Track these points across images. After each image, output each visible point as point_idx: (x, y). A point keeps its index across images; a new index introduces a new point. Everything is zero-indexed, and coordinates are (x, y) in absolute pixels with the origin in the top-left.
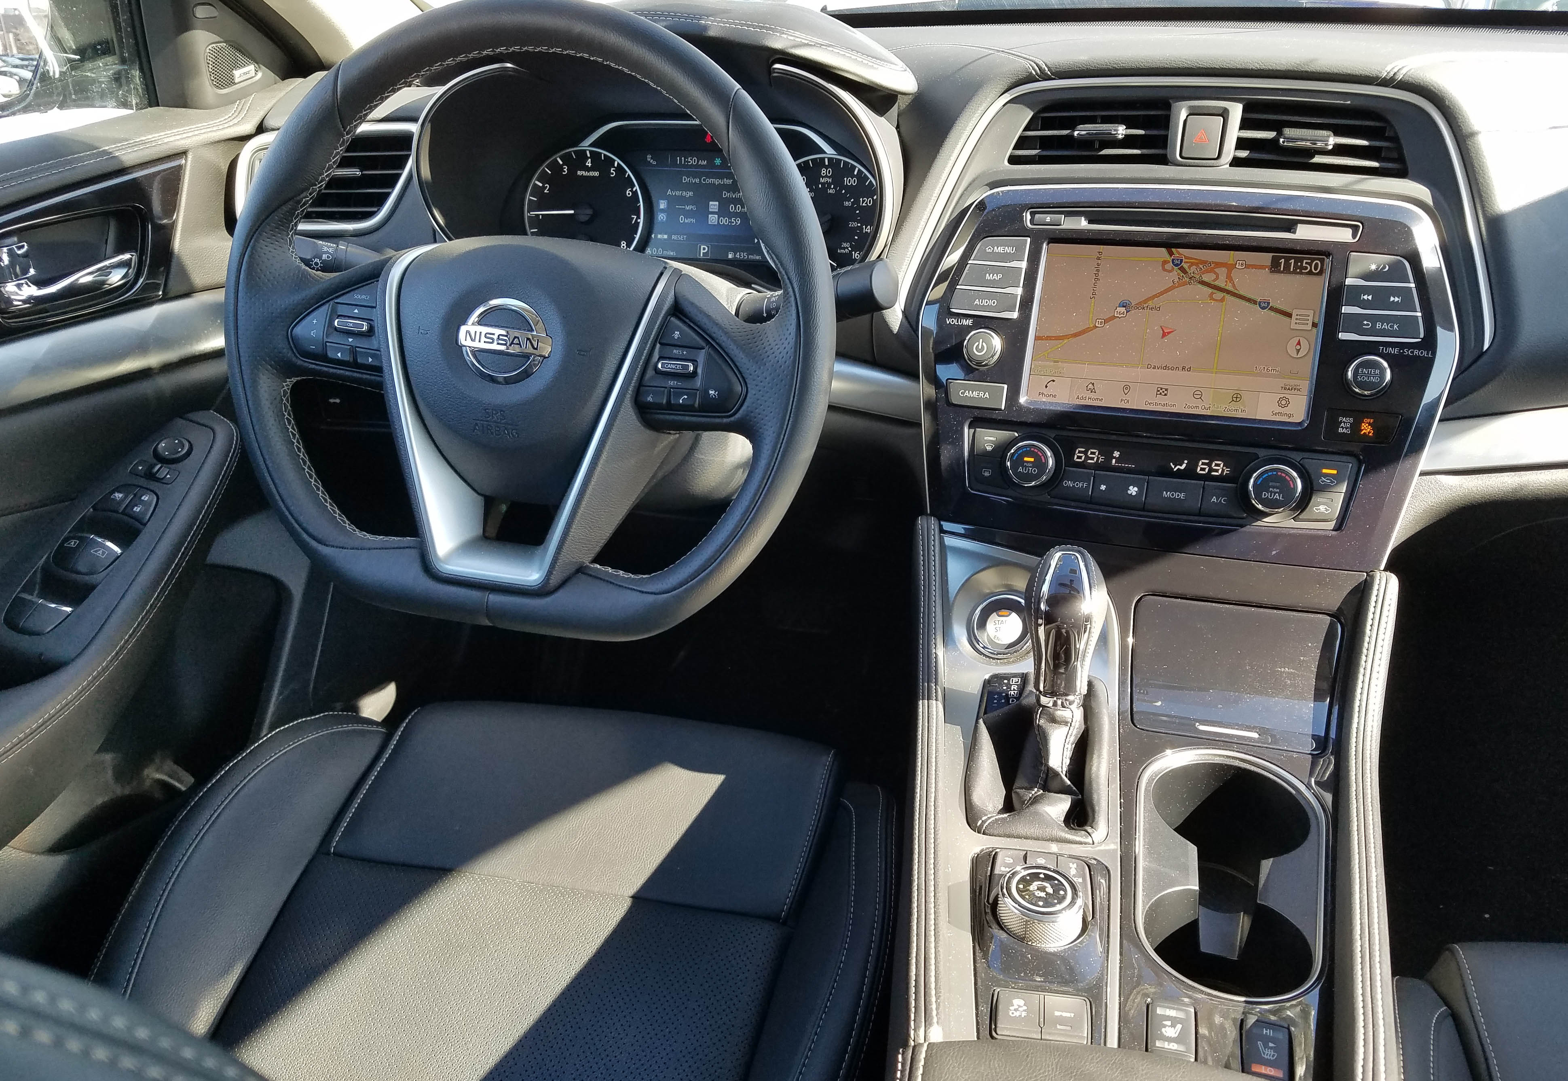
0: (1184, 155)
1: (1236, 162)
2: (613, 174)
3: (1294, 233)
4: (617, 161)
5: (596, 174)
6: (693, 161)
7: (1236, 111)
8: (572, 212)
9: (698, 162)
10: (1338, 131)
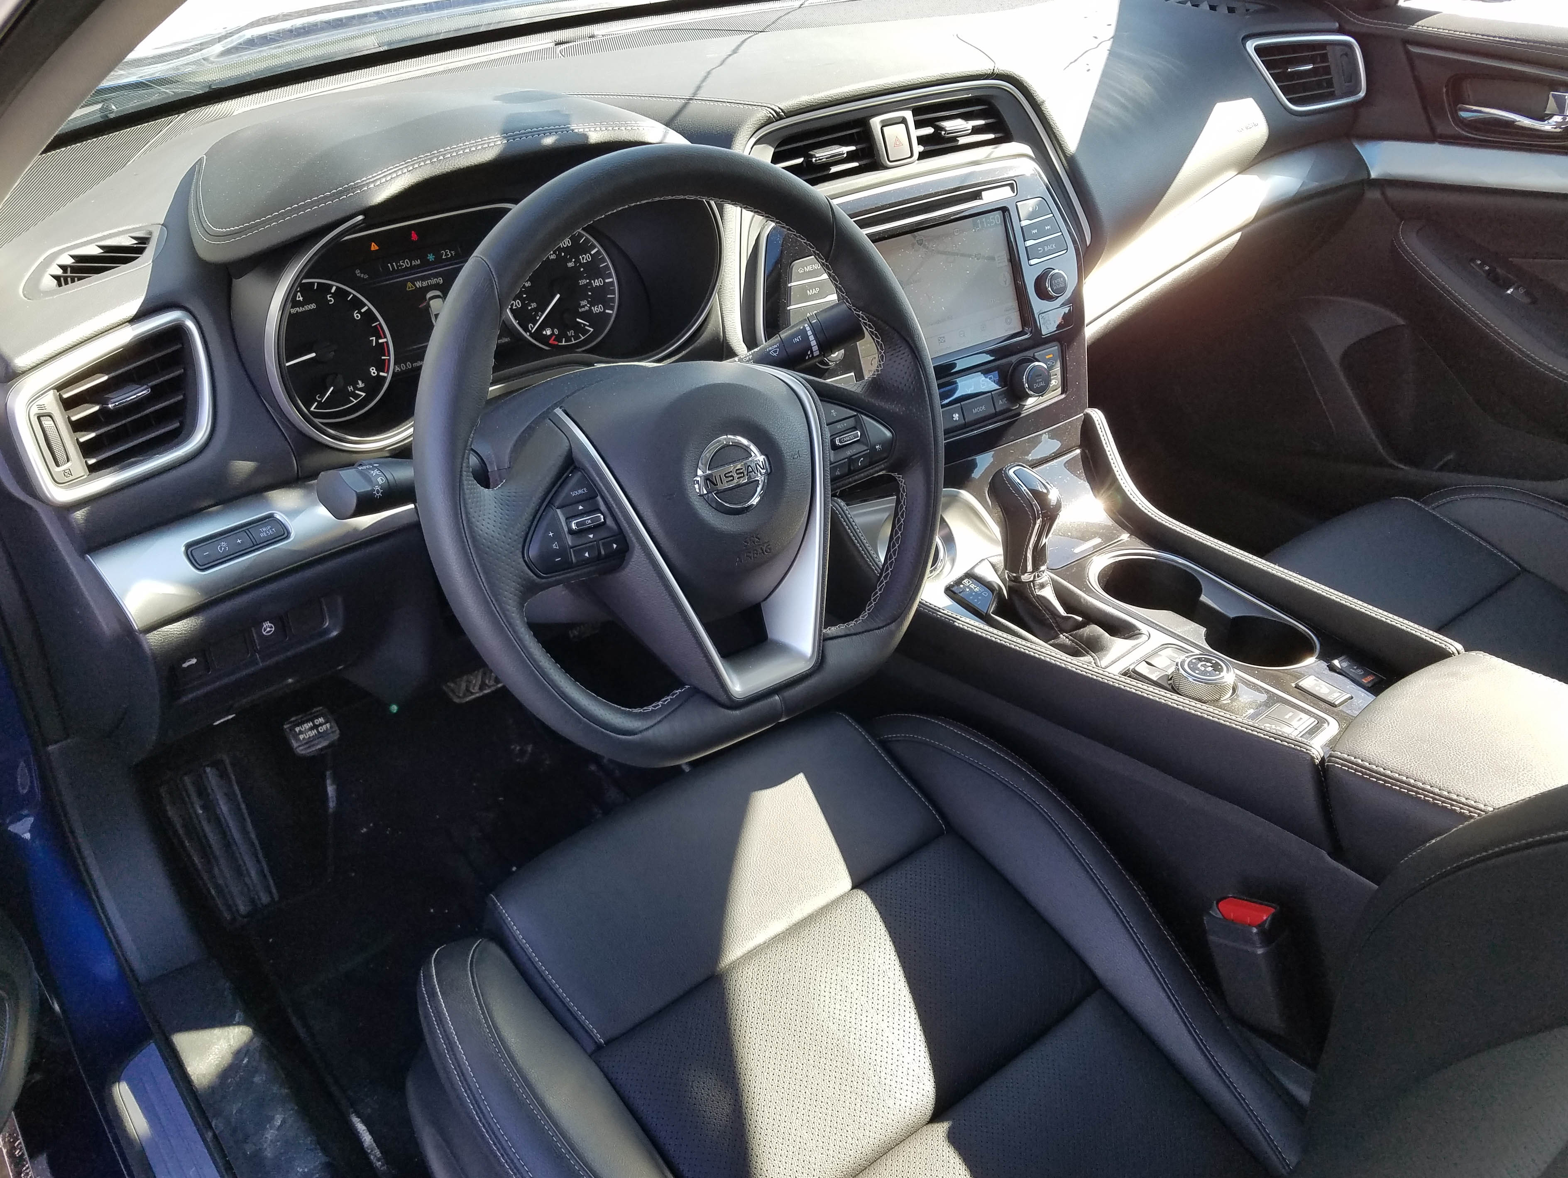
0: (891, 159)
1: (922, 156)
2: (331, 301)
3: (981, 199)
4: (335, 286)
5: (313, 306)
6: (405, 264)
7: (908, 115)
8: (313, 355)
9: (411, 264)
10: (967, 117)
